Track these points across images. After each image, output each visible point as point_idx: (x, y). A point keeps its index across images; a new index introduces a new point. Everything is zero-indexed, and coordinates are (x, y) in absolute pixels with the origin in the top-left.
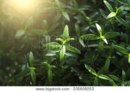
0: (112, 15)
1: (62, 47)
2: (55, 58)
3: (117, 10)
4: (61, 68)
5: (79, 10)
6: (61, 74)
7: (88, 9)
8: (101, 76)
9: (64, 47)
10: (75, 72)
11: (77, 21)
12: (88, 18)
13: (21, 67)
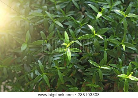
0: (100, 15)
1: (67, 50)
2: (59, 61)
3: (102, 10)
4: (67, 68)
5: (67, 16)
6: (68, 73)
7: (73, 14)
8: (103, 67)
9: (69, 49)
10: (78, 68)
11: (69, 26)
12: (78, 22)
13: (30, 75)
